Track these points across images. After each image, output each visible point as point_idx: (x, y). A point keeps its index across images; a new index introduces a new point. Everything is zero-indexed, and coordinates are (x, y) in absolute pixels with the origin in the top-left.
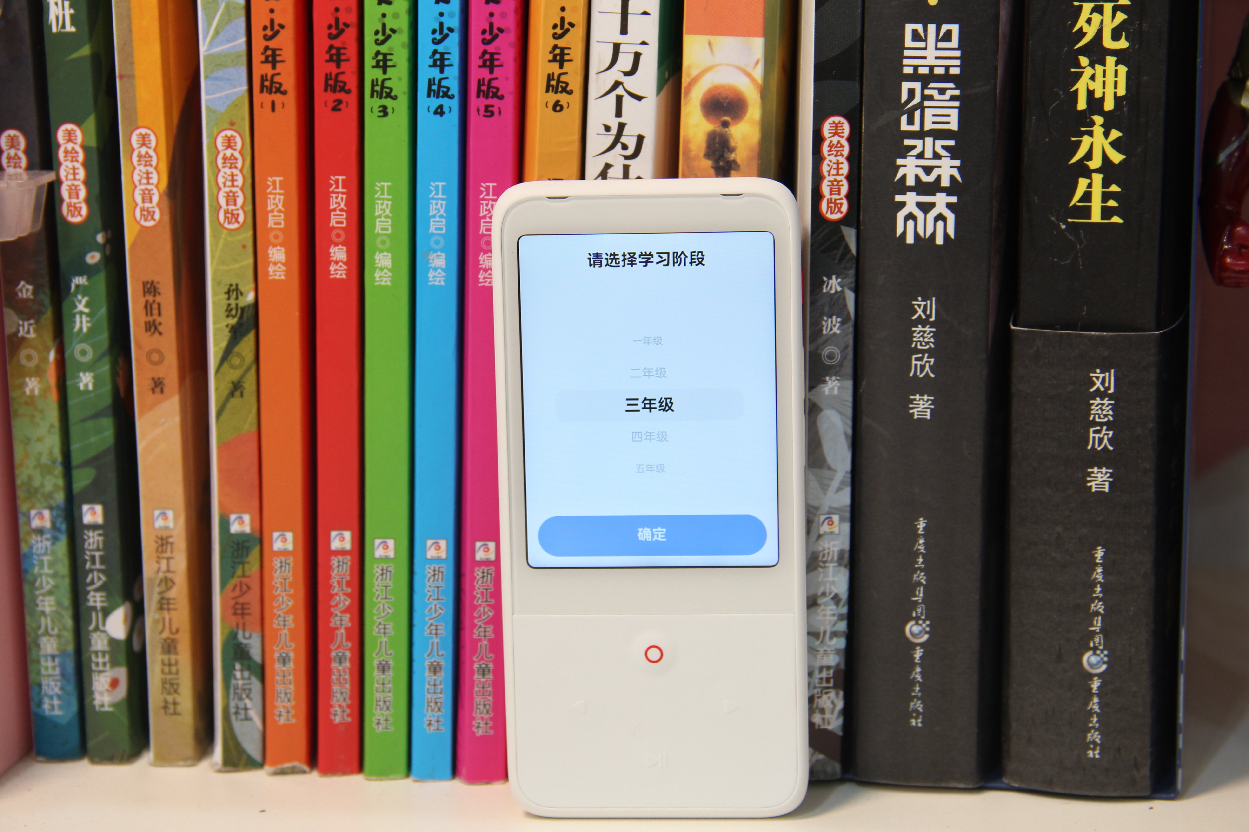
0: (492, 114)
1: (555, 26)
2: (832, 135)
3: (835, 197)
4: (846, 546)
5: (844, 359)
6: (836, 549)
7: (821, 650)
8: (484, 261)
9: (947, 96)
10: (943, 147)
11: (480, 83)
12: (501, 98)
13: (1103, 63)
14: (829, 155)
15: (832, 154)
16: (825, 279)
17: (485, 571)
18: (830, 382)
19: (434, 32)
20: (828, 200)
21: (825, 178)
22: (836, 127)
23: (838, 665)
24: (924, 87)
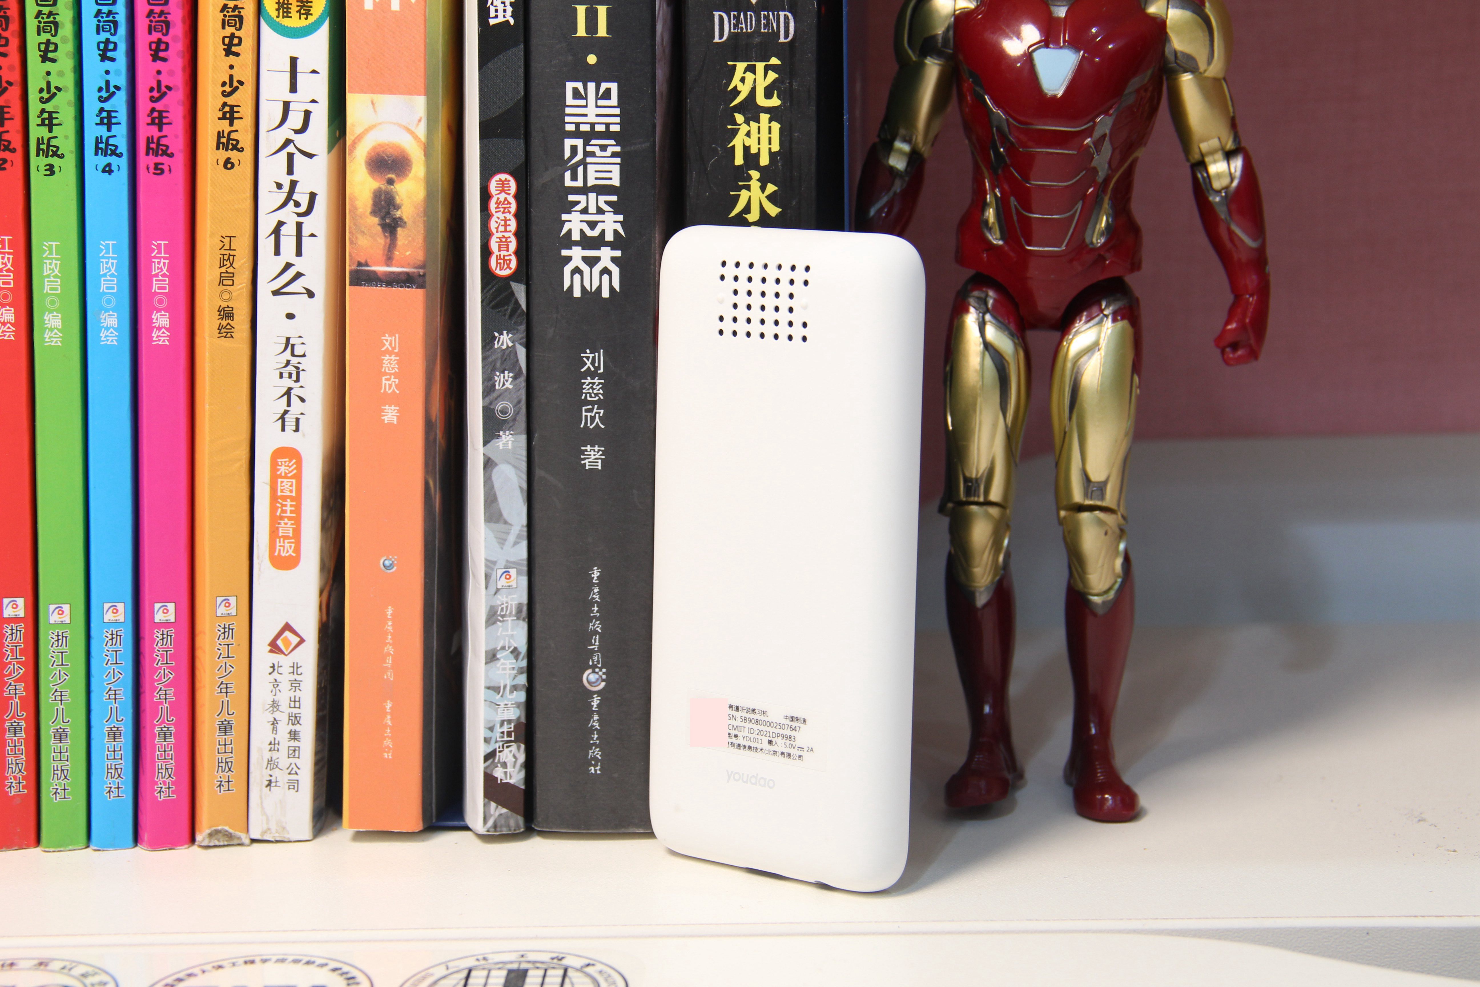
0: (162, 172)
1: (224, 84)
2: (499, 192)
3: (503, 253)
4: (524, 600)
5: (517, 413)
6: (515, 603)
7: (502, 704)
8: (157, 319)
9: (608, 153)
10: (606, 202)
11: (149, 140)
12: (171, 155)
13: (758, 121)
14: (496, 212)
15: (500, 211)
16: (496, 334)
17: (165, 633)
18: (504, 436)
19: (100, 90)
20: (497, 256)
21: (493, 234)
22: (503, 184)
23: (519, 718)
24: (586, 144)
